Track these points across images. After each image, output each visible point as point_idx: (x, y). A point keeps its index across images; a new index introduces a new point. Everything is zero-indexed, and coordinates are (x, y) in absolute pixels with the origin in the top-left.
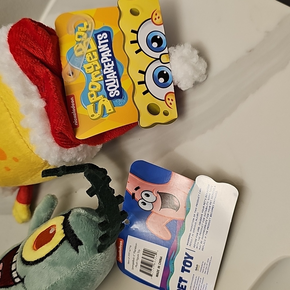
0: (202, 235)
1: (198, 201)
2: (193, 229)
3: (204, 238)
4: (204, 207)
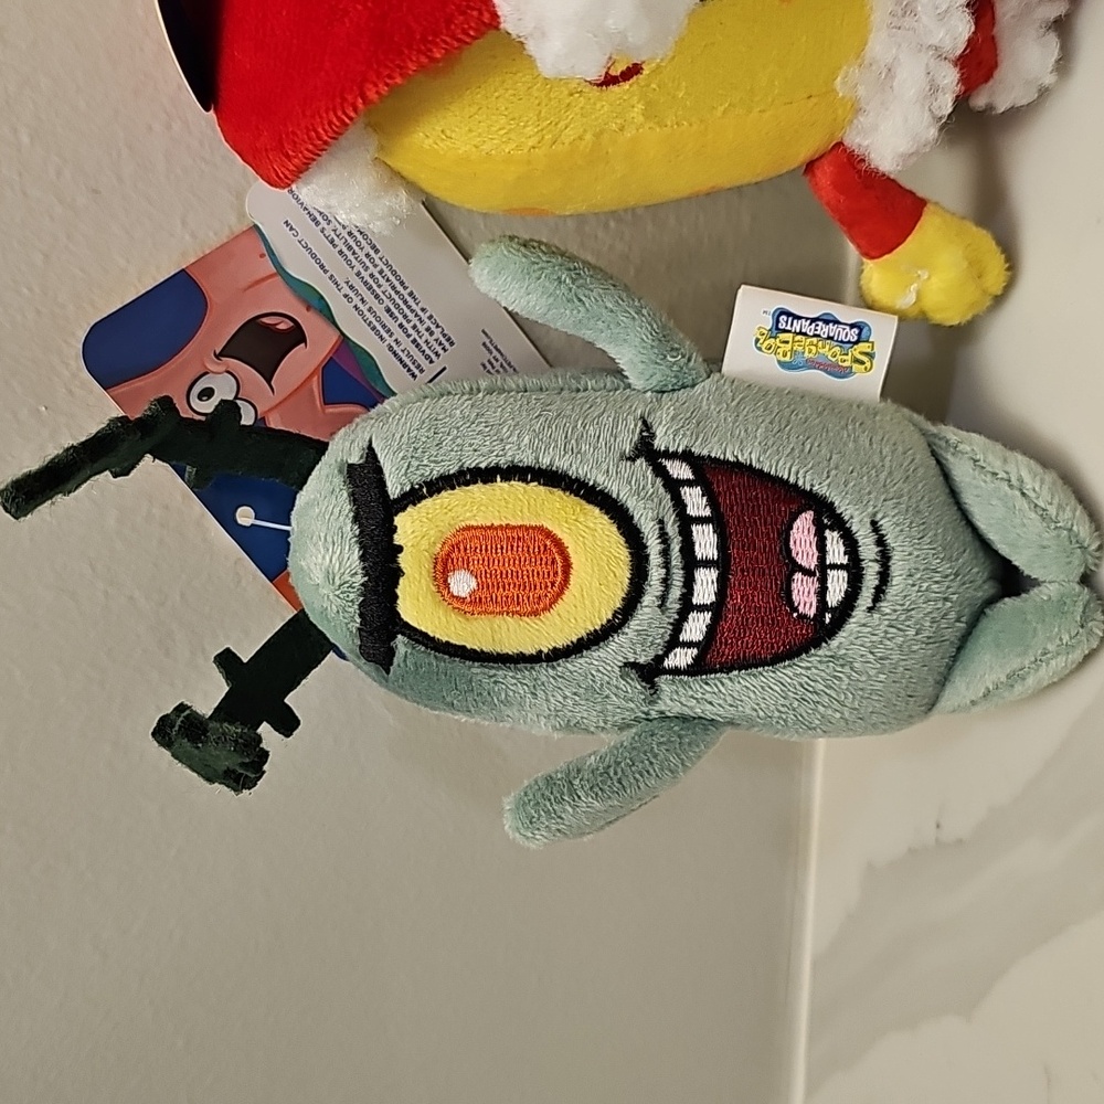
0: (411, 316)
1: (314, 256)
2: (383, 332)
3: (424, 317)
4: (341, 252)
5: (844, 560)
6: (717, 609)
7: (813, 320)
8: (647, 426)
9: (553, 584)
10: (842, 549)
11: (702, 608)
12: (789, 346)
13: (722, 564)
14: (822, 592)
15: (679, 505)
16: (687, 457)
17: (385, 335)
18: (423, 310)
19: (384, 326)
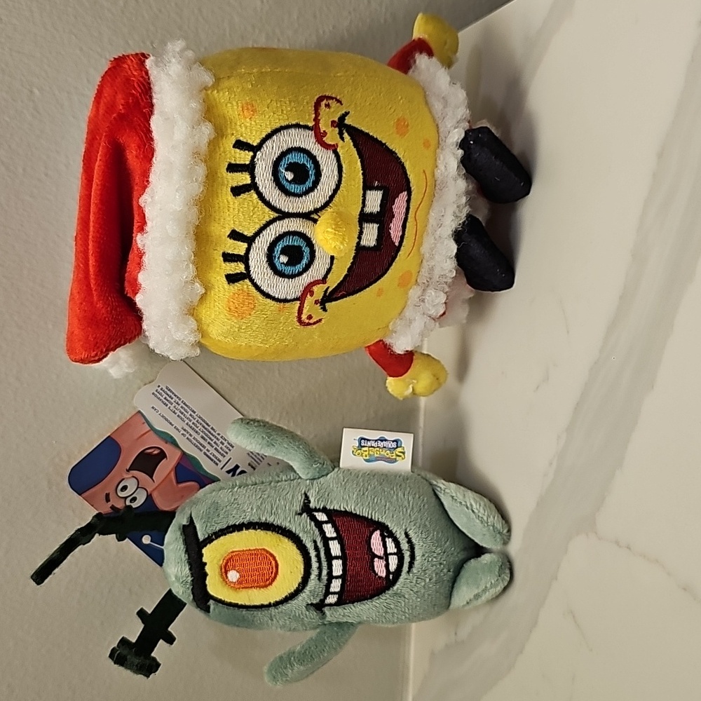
0: (213, 438)
1: (167, 420)
2: (201, 447)
3: (219, 437)
4: (178, 416)
5: (395, 551)
6: (343, 577)
7: (376, 441)
8: (307, 497)
9: (272, 573)
10: (394, 546)
11: (337, 577)
12: (367, 453)
13: (343, 557)
14: (387, 566)
15: (322, 532)
16: (324, 510)
17: (202, 448)
18: (219, 434)
19: (201, 444)
